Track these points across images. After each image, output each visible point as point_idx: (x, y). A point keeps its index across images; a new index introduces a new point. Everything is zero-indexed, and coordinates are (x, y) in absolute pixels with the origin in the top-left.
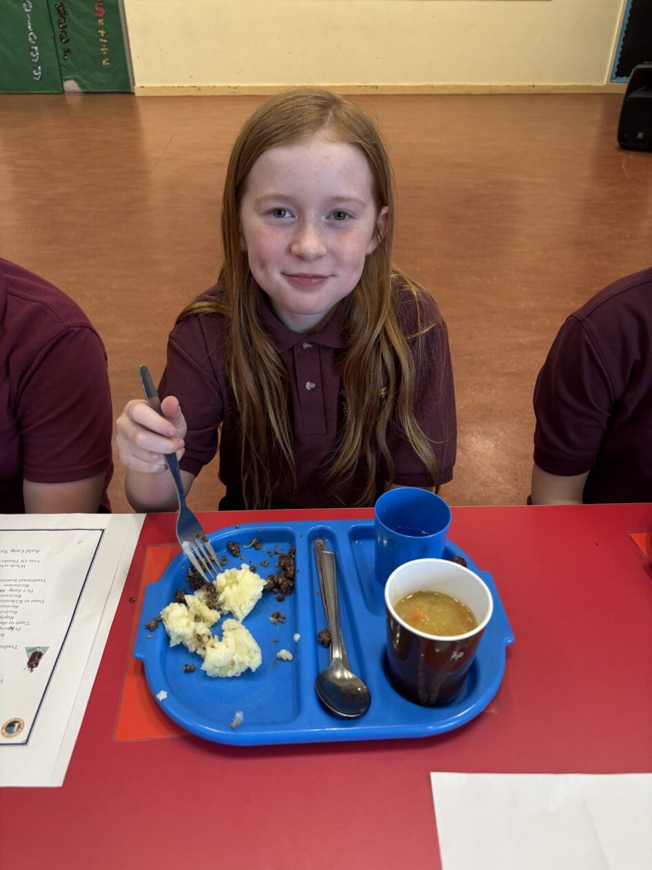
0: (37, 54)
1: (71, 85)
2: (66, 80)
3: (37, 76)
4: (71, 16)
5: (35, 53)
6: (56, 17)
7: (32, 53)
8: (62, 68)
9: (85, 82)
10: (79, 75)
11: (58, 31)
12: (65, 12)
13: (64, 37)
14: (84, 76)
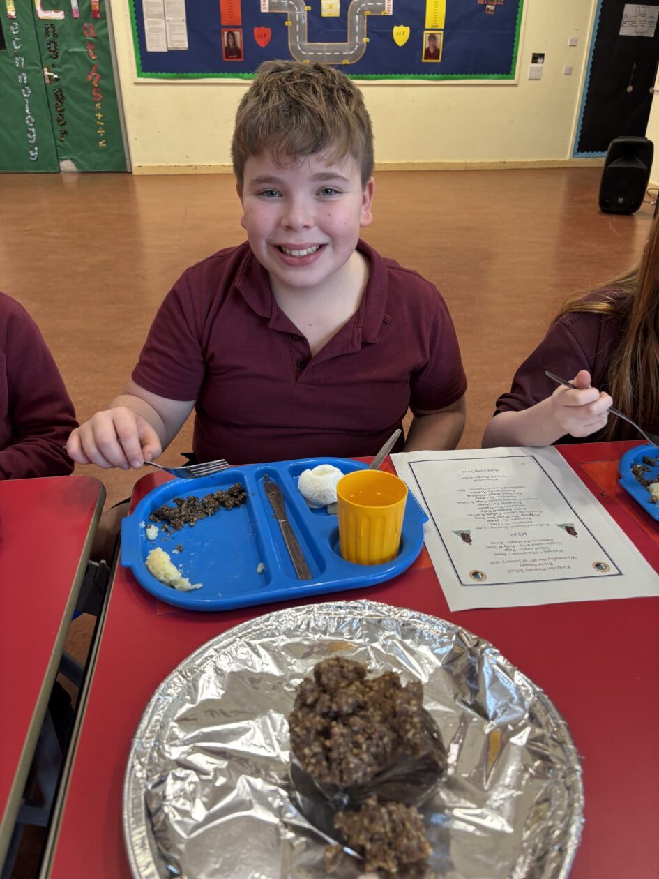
0: (34, 135)
1: (67, 165)
2: (63, 160)
3: (34, 156)
4: (68, 100)
5: (32, 135)
6: (53, 102)
7: (29, 135)
8: (59, 149)
9: (82, 162)
10: (75, 155)
11: (56, 115)
12: (62, 98)
13: (61, 120)
14: (81, 157)
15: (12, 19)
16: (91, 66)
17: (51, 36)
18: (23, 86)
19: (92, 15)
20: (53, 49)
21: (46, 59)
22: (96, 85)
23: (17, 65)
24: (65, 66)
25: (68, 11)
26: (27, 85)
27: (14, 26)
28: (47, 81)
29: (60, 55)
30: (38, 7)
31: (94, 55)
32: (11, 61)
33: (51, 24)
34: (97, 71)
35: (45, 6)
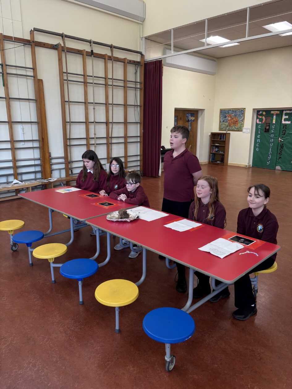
0: (270, 157)
1: (278, 168)
2: (277, 166)
3: (268, 164)
4: (285, 148)
6: (279, 148)
7: (268, 157)
8: (277, 162)
9: (283, 167)
11: (279, 152)
12: (283, 147)
13: (280, 154)
14: (283, 166)
15: (274, 124)
17: (285, 129)
18: (271, 143)
20: (284, 132)
21: (281, 135)
23: (271, 137)
24: (287, 138)
26: (272, 142)
27: (274, 126)
28: (279, 142)
29: (286, 134)
30: (283, 120)
32: (269, 135)
33: (286, 125)
35: (285, 120)
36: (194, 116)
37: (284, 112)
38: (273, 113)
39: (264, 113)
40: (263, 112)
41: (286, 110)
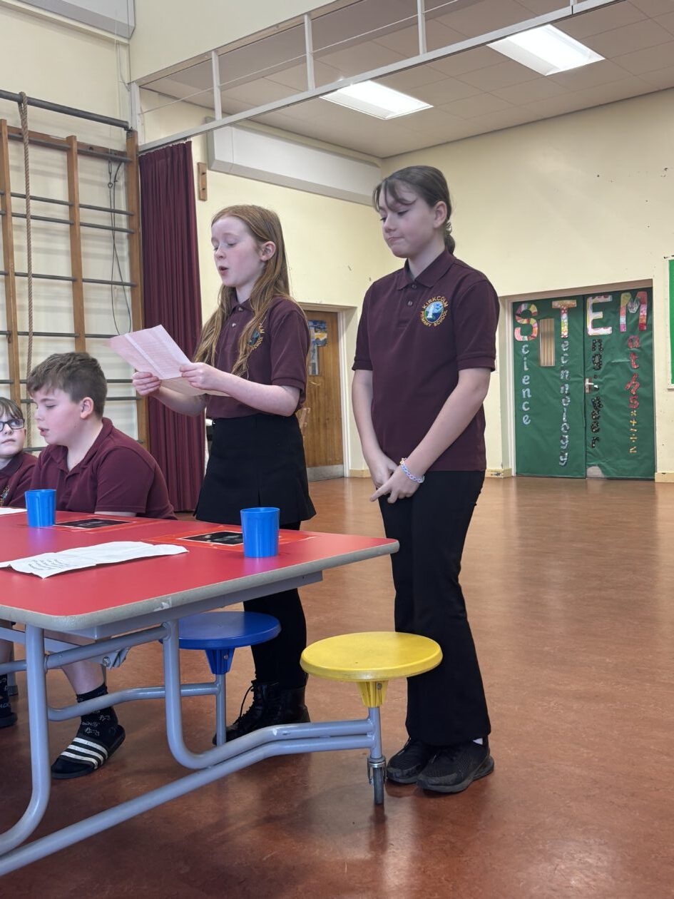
0: (567, 442)
1: (594, 471)
2: (590, 466)
3: (563, 462)
4: (605, 408)
5: (564, 441)
6: (590, 410)
7: (562, 441)
8: (588, 454)
9: (609, 468)
10: (603, 462)
11: (590, 421)
12: (599, 406)
13: (595, 427)
14: (609, 463)
15: (564, 338)
16: (632, 375)
17: (597, 350)
18: (564, 396)
19: (638, 328)
20: (597, 361)
21: (590, 370)
22: (634, 393)
24: (606, 376)
25: (616, 327)
26: (568, 394)
27: (566, 344)
28: (587, 391)
29: (603, 367)
30: (589, 326)
31: (636, 364)
32: (557, 375)
33: (599, 339)
34: (638, 380)
35: (596, 324)
36: (323, 330)
37: (590, 301)
38: (559, 306)
39: (533, 309)
40: (530, 307)
41: (594, 296)
